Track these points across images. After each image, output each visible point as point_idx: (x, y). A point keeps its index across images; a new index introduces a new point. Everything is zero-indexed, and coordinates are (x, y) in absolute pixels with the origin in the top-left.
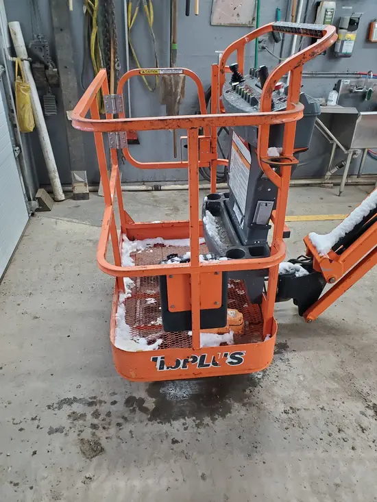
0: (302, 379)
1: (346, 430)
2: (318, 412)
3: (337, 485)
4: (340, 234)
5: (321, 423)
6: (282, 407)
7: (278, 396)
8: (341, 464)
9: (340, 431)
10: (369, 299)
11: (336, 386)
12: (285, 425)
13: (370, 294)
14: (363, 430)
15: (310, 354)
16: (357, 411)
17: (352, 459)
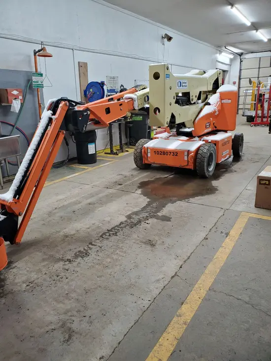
0: (28, 269)
1: (60, 274)
2: (45, 276)
3: (67, 294)
4: (14, 189)
5: (48, 279)
6: (25, 285)
7: (19, 282)
8: (65, 286)
9: (58, 276)
10: (44, 224)
11: (46, 262)
12: (30, 291)
13: (43, 222)
14: (67, 270)
15: (27, 258)
16: (61, 266)
17: (68, 282)
